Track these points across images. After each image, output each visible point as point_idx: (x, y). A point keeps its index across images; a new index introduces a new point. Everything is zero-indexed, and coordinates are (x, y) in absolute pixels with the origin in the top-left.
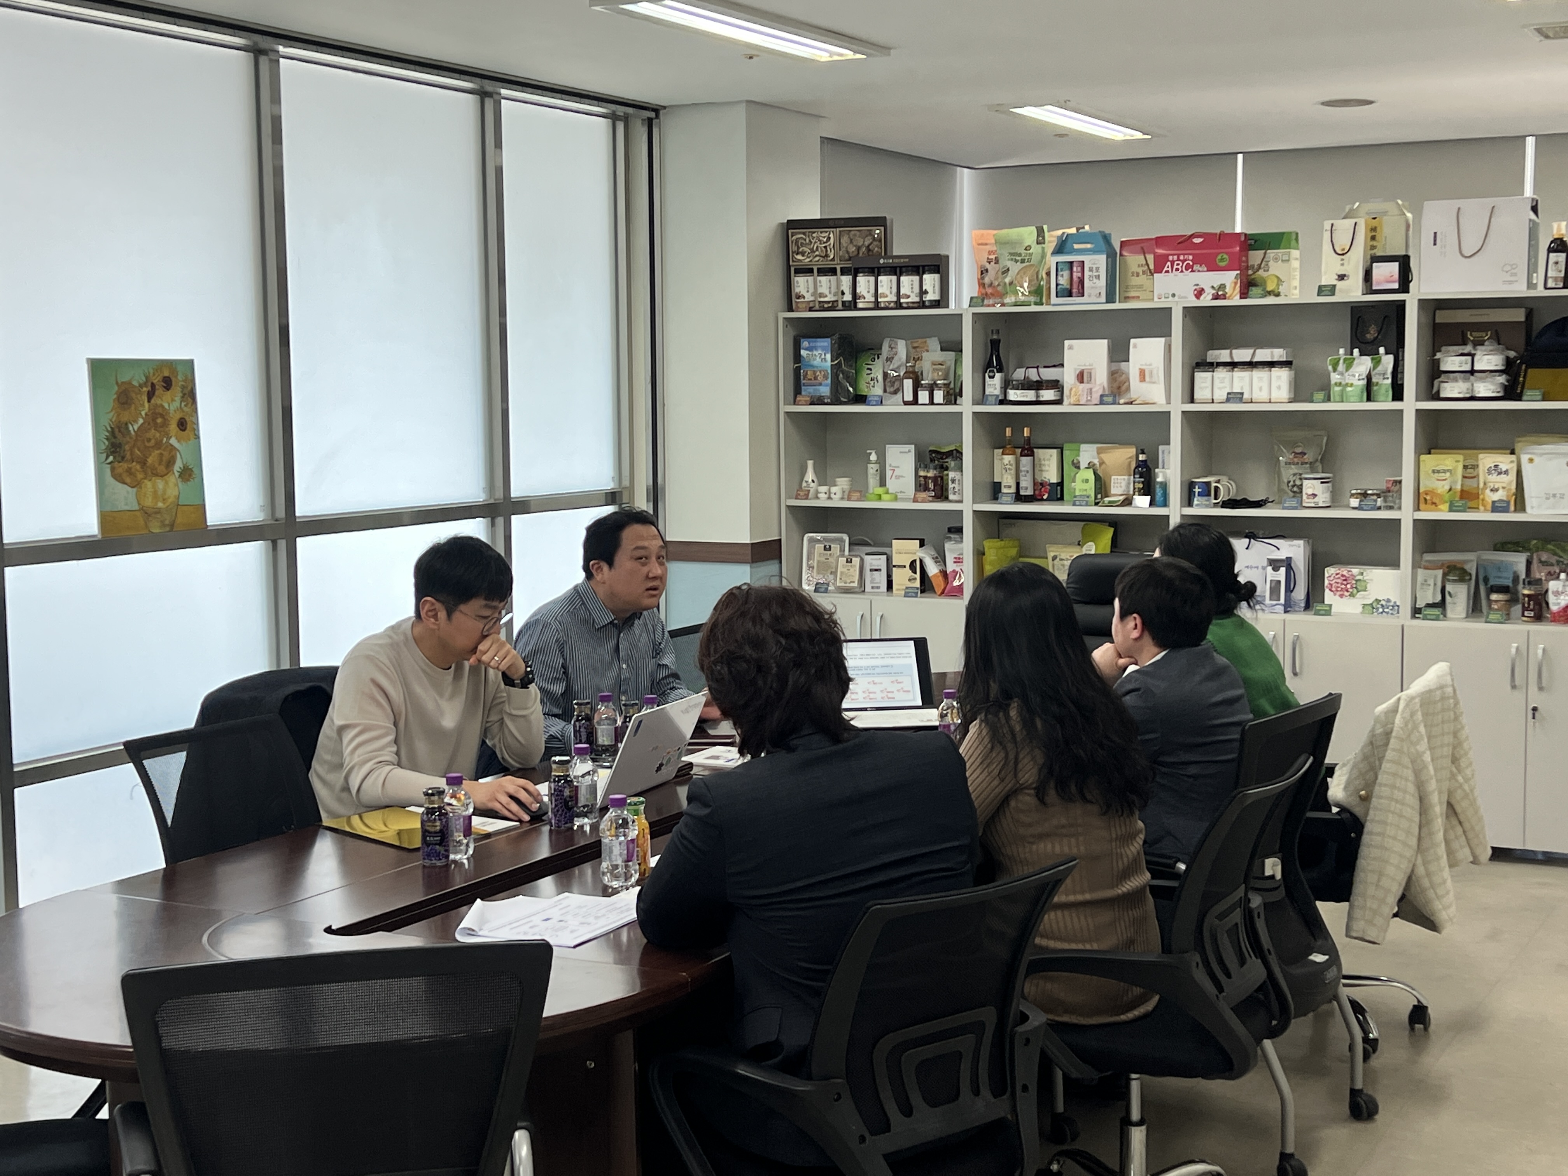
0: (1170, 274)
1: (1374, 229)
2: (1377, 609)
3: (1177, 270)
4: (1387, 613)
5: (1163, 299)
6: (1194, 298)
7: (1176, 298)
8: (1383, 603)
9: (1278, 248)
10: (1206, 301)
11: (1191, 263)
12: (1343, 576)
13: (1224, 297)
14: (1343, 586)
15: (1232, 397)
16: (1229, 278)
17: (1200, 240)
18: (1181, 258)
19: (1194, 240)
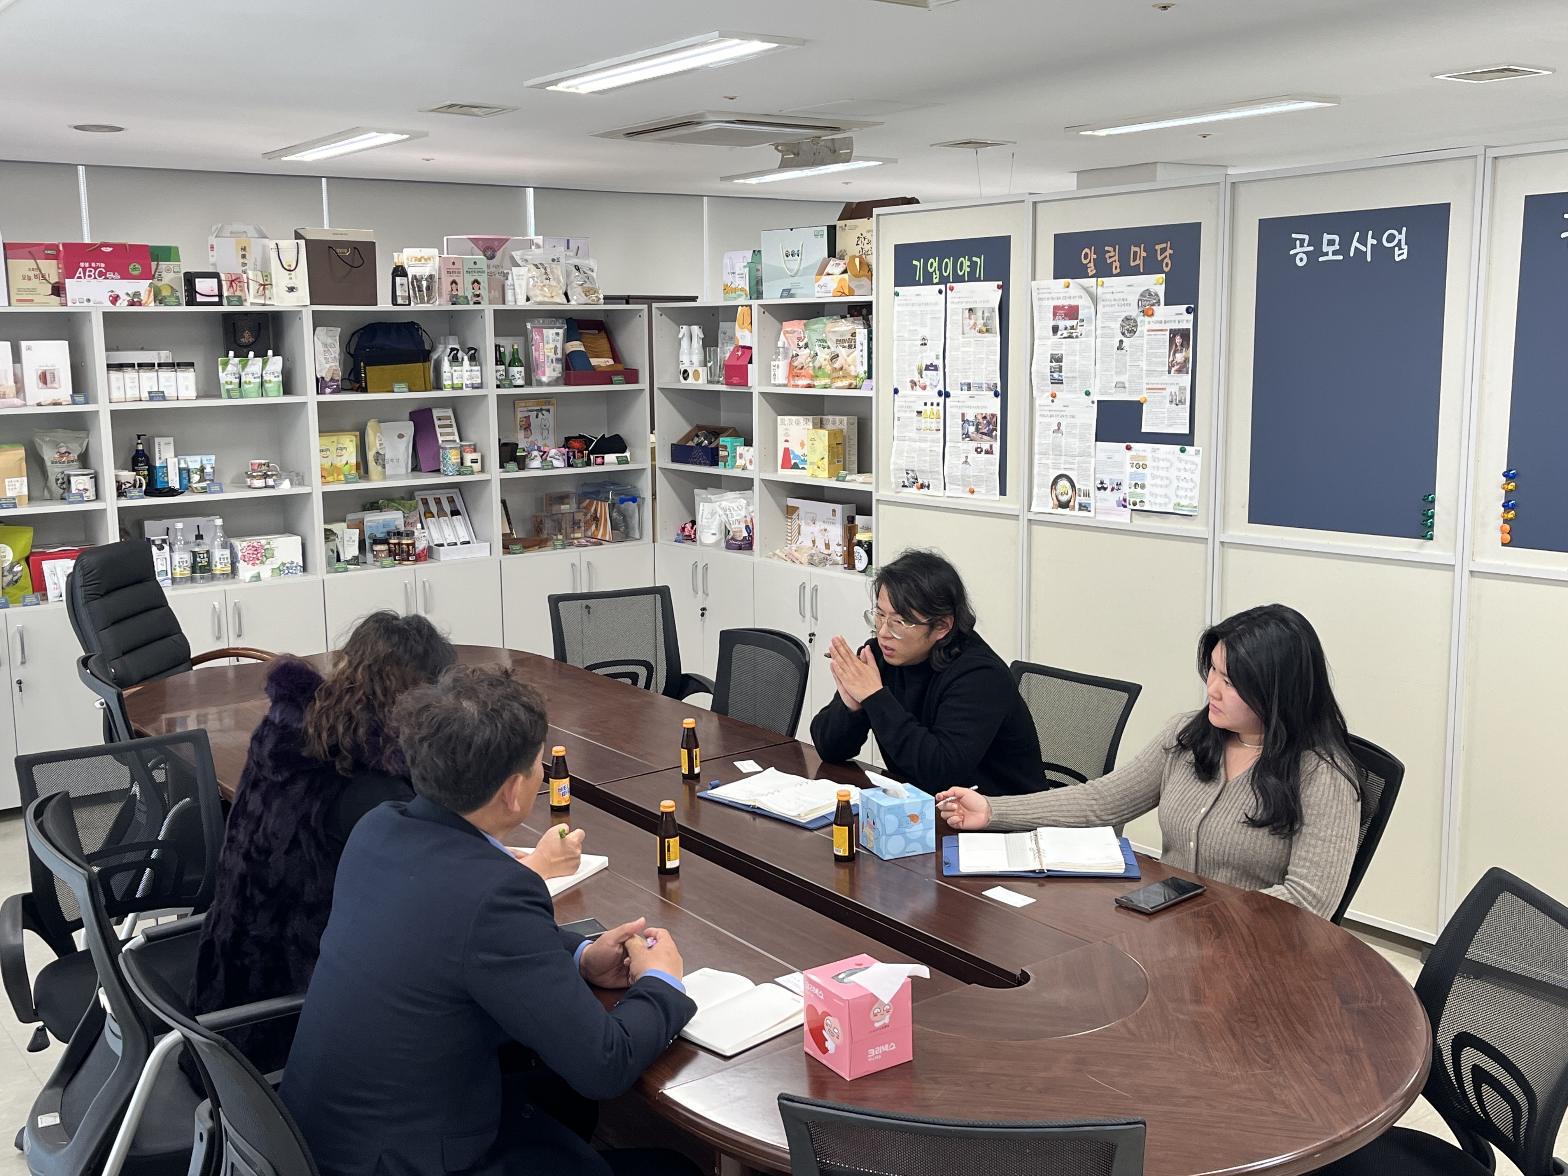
0: (82, 280)
1: (244, 249)
2: (284, 571)
3: (90, 276)
4: (292, 573)
5: (77, 304)
6: (111, 305)
7: (91, 303)
8: (288, 565)
9: (169, 261)
10: (122, 306)
11: (104, 271)
12: (253, 547)
13: (140, 304)
14: (255, 556)
15: (152, 396)
16: (142, 286)
17: (109, 249)
18: (93, 265)
19: (104, 249)
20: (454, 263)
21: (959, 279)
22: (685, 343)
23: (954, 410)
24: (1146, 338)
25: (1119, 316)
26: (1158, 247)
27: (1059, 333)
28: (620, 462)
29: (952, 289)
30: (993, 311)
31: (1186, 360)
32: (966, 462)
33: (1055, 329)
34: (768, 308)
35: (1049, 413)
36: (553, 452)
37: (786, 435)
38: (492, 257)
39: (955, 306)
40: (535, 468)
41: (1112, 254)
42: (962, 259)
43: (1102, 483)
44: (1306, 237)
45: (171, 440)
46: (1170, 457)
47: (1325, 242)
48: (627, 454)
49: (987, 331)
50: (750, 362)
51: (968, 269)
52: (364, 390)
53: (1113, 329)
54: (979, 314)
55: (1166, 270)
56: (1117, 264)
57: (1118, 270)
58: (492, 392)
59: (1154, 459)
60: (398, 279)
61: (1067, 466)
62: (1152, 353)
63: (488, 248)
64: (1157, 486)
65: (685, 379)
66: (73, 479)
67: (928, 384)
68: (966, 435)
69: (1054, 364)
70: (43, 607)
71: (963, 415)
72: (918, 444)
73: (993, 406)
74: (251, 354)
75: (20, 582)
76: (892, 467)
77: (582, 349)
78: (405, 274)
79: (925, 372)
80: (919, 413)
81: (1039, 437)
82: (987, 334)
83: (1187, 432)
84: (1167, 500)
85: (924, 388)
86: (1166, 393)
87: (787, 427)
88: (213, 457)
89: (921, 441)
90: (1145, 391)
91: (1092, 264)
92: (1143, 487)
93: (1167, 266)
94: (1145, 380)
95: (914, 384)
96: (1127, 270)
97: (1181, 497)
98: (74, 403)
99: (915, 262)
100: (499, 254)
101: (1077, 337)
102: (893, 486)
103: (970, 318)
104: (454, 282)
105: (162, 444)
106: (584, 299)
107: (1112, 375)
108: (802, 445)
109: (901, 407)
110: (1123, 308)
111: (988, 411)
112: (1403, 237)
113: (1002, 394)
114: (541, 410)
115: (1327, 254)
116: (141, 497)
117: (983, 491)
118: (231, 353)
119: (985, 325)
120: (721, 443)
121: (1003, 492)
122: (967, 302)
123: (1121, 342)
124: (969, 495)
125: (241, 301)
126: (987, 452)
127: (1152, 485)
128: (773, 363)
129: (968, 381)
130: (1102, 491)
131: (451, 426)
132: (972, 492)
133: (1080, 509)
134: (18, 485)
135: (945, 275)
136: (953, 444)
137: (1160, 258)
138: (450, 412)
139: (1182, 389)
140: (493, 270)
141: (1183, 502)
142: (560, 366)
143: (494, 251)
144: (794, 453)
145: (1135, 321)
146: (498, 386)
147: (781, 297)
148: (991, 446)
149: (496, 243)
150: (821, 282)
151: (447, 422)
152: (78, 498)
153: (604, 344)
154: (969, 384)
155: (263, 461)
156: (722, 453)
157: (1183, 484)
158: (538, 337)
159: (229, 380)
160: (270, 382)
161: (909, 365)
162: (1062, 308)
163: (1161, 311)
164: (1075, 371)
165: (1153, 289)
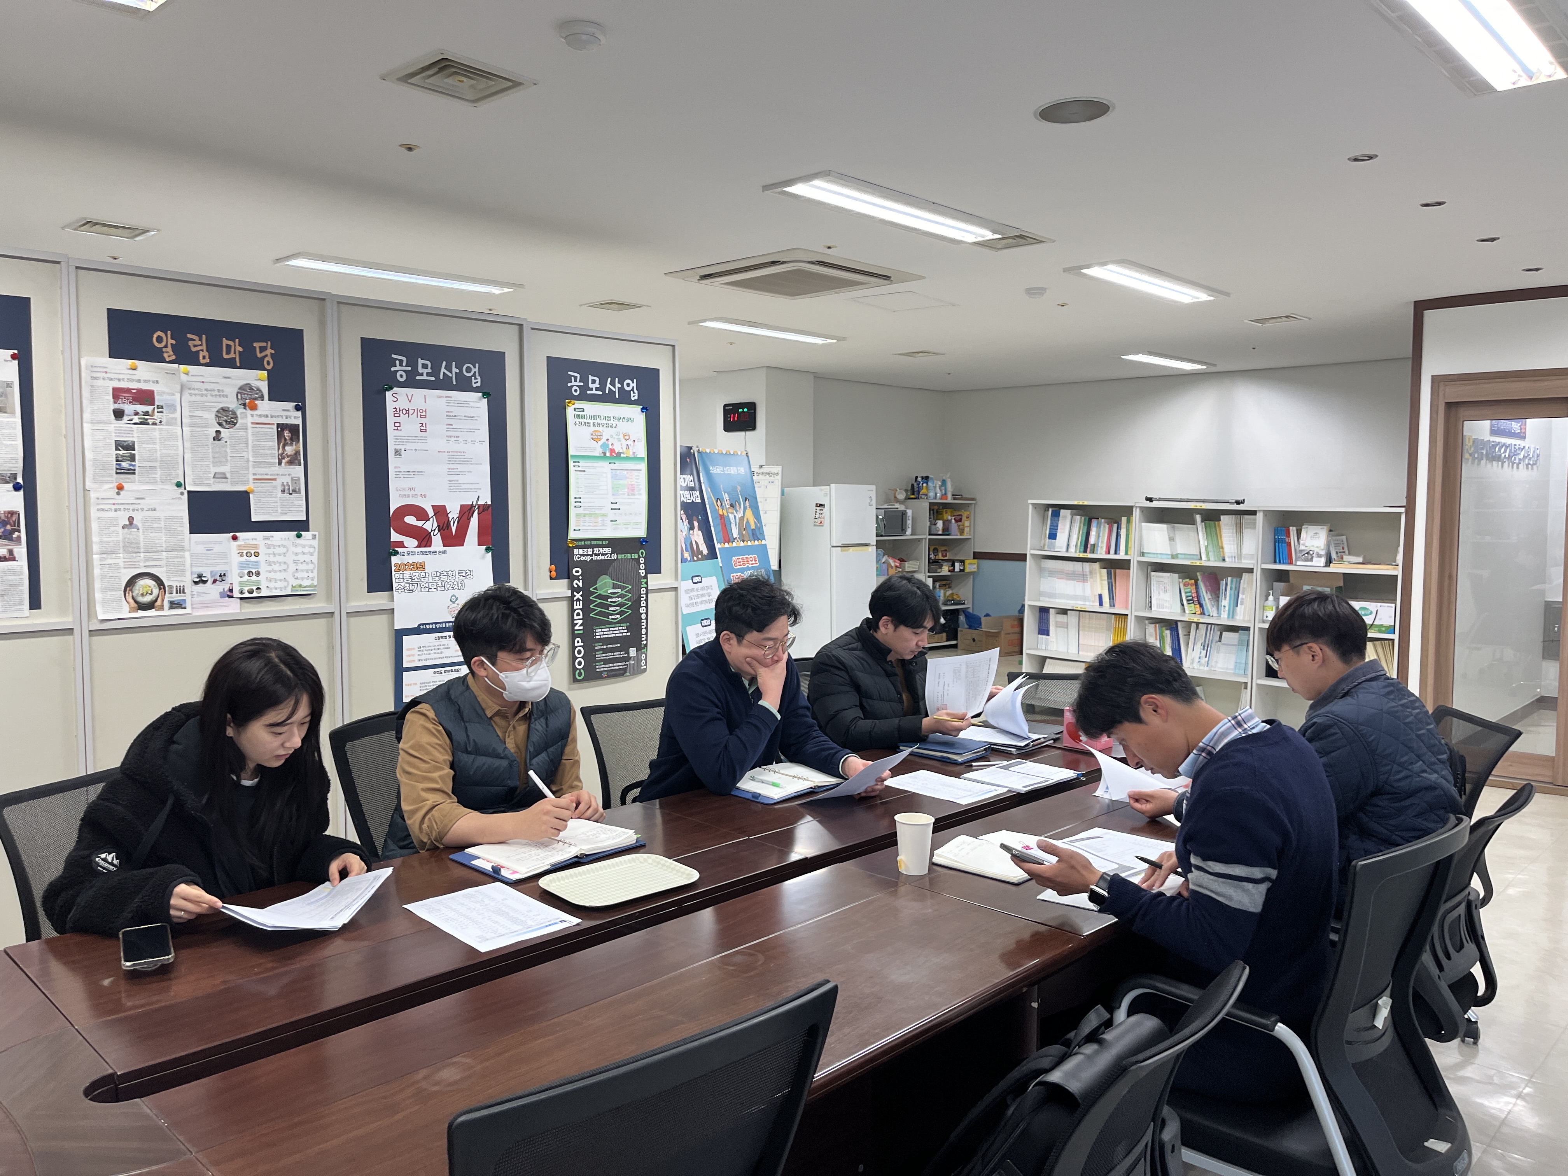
24: (250, 431)
25: (214, 407)
26: (257, 345)
27: (126, 418)
31: (297, 453)
33: (119, 414)
35: (113, 507)
41: (197, 342)
44: (403, 359)
46: (284, 543)
47: (420, 365)
53: (206, 419)
55: (269, 367)
56: (206, 354)
57: (207, 360)
59: (265, 547)
62: (259, 445)
69: (122, 452)
81: (100, 535)
83: (305, 519)
84: (286, 583)
86: (278, 483)
90: (251, 481)
91: (169, 349)
92: (258, 574)
93: (268, 364)
94: (251, 472)
96: (217, 361)
97: (299, 579)
101: (154, 424)
107: (208, 466)
110: (218, 399)
112: (477, 370)
113: (27, 487)
115: (422, 374)
127: (269, 571)
130: (201, 585)
137: (259, 356)
139: (295, 480)
145: (234, 413)
162: (128, 390)
163: (266, 406)
164: (155, 460)
165: (255, 384)
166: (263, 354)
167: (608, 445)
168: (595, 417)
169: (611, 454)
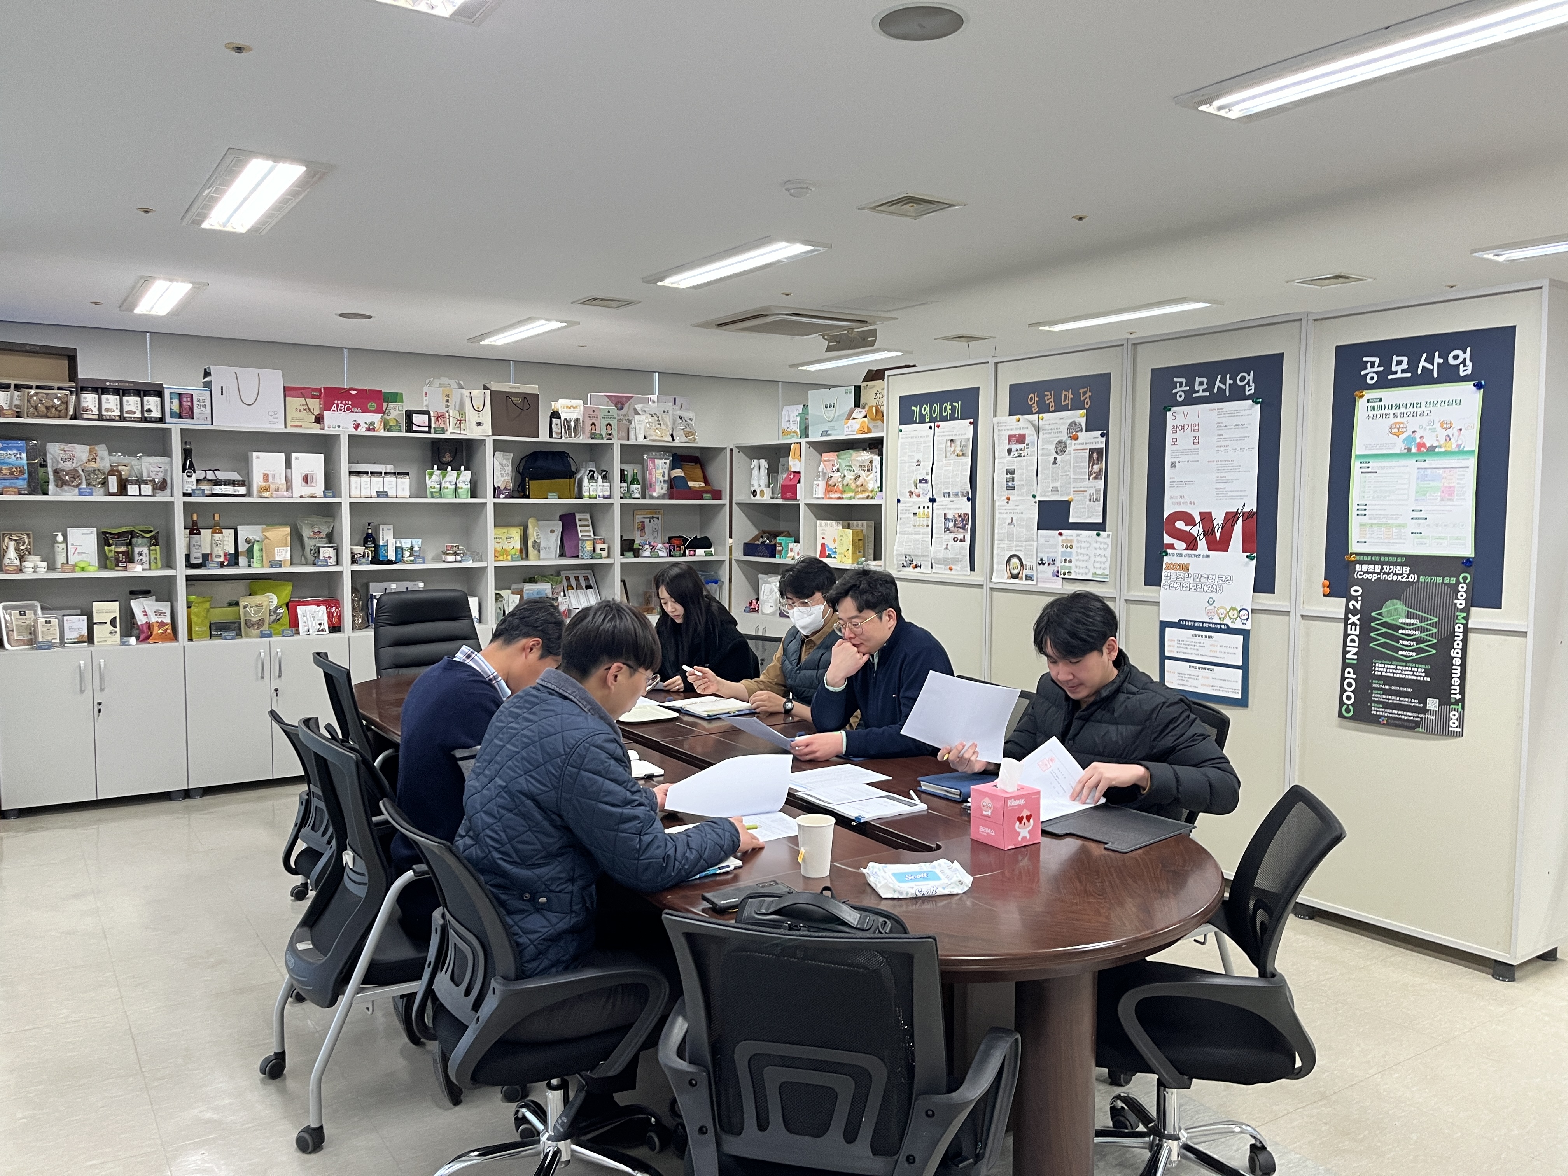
0: (336, 412)
1: (448, 396)
3: (341, 410)
5: (331, 429)
6: (354, 430)
7: (341, 429)
9: (396, 402)
10: (362, 431)
11: (351, 407)
13: (374, 430)
15: (379, 494)
16: (376, 418)
17: (355, 392)
18: (344, 402)
19: (352, 392)
20: (593, 411)
21: (944, 419)
22: (755, 472)
23: (939, 511)
24: (1072, 455)
25: (1054, 441)
26: (1081, 391)
27: (1012, 454)
28: (706, 555)
29: (938, 427)
30: (968, 440)
31: (1101, 470)
32: (947, 548)
33: (1010, 451)
34: (812, 444)
35: (1005, 511)
36: (659, 546)
37: (823, 534)
38: (621, 409)
39: (940, 438)
40: (646, 556)
41: (1049, 397)
42: (946, 404)
43: (1042, 560)
44: (1184, 380)
45: (391, 527)
46: (1089, 539)
47: (1197, 383)
48: (712, 549)
49: (963, 455)
50: (799, 482)
51: (950, 411)
52: (528, 497)
53: (1050, 450)
54: (958, 443)
55: (1087, 407)
56: (1053, 404)
57: (1053, 408)
58: (617, 502)
59: (1078, 541)
60: (554, 420)
61: (1017, 548)
62: (1077, 466)
63: (619, 402)
64: (1080, 561)
65: (755, 496)
66: (322, 550)
67: (921, 493)
68: (947, 529)
69: (1009, 476)
70: (296, 637)
71: (945, 514)
72: (914, 536)
73: (967, 508)
74: (449, 468)
75: (281, 620)
76: (895, 553)
77: (683, 475)
78: (559, 418)
79: (919, 485)
80: (915, 514)
81: (998, 529)
82: (962, 457)
83: (1101, 521)
84: (1087, 571)
85: (918, 496)
86: (1087, 494)
87: (824, 528)
88: (420, 540)
89: (916, 534)
90: (1072, 493)
91: (1035, 405)
92: (1070, 561)
93: (1087, 404)
94: (1072, 486)
95: (911, 493)
96: (1059, 408)
97: (1097, 568)
98: (325, 496)
99: (913, 408)
100: (626, 407)
101: (1024, 456)
102: (896, 567)
103: (951, 446)
104: (593, 424)
105: (385, 529)
106: (684, 439)
107: (1049, 483)
108: (834, 541)
109: (902, 510)
110: (1057, 435)
111: (963, 512)
112: (1251, 377)
113: (973, 500)
114: (653, 518)
115: (1198, 391)
116: (367, 564)
117: (959, 568)
118: (436, 467)
119: (961, 451)
120: (778, 541)
121: (972, 569)
122: (949, 435)
123: (1055, 459)
124: (949, 572)
125: (443, 431)
126: (961, 541)
127: (1077, 560)
128: (815, 483)
129: (948, 491)
130: (1042, 566)
131: (588, 526)
132: (951, 569)
133: (1026, 579)
134: (284, 552)
135: (934, 416)
136: (938, 536)
137: (1082, 399)
138: (588, 516)
139: (1098, 491)
140: (621, 417)
141: (1099, 572)
142: (666, 485)
143: (623, 404)
144: (828, 547)
145: (1065, 443)
146: (622, 498)
147: (821, 436)
148: (964, 536)
149: (624, 399)
150: (849, 424)
151: (586, 523)
152: (325, 563)
153: (699, 472)
154: (949, 493)
155: (455, 545)
156: (778, 548)
157: (1098, 559)
158: (651, 465)
159: (433, 486)
160: (462, 488)
161: (908, 480)
162: (1014, 436)
163: (1083, 436)
164: (1023, 481)
165: (1078, 420)
166: (1085, 397)
167: (1414, 439)
168: (1398, 406)
169: (1419, 449)
